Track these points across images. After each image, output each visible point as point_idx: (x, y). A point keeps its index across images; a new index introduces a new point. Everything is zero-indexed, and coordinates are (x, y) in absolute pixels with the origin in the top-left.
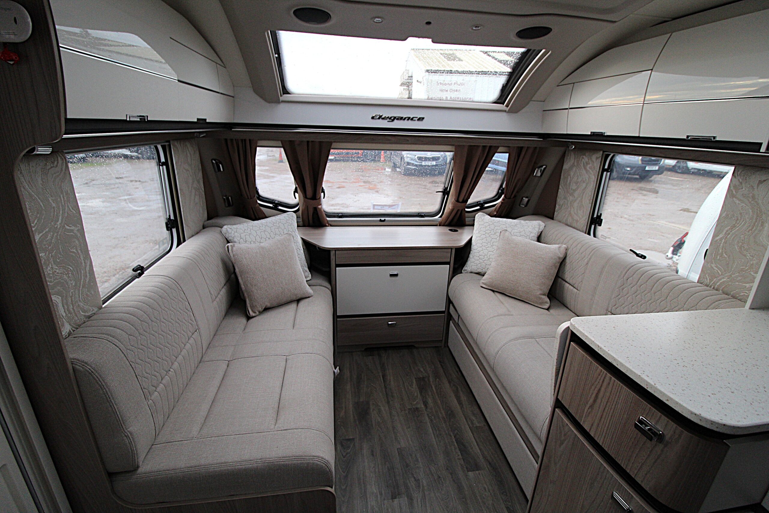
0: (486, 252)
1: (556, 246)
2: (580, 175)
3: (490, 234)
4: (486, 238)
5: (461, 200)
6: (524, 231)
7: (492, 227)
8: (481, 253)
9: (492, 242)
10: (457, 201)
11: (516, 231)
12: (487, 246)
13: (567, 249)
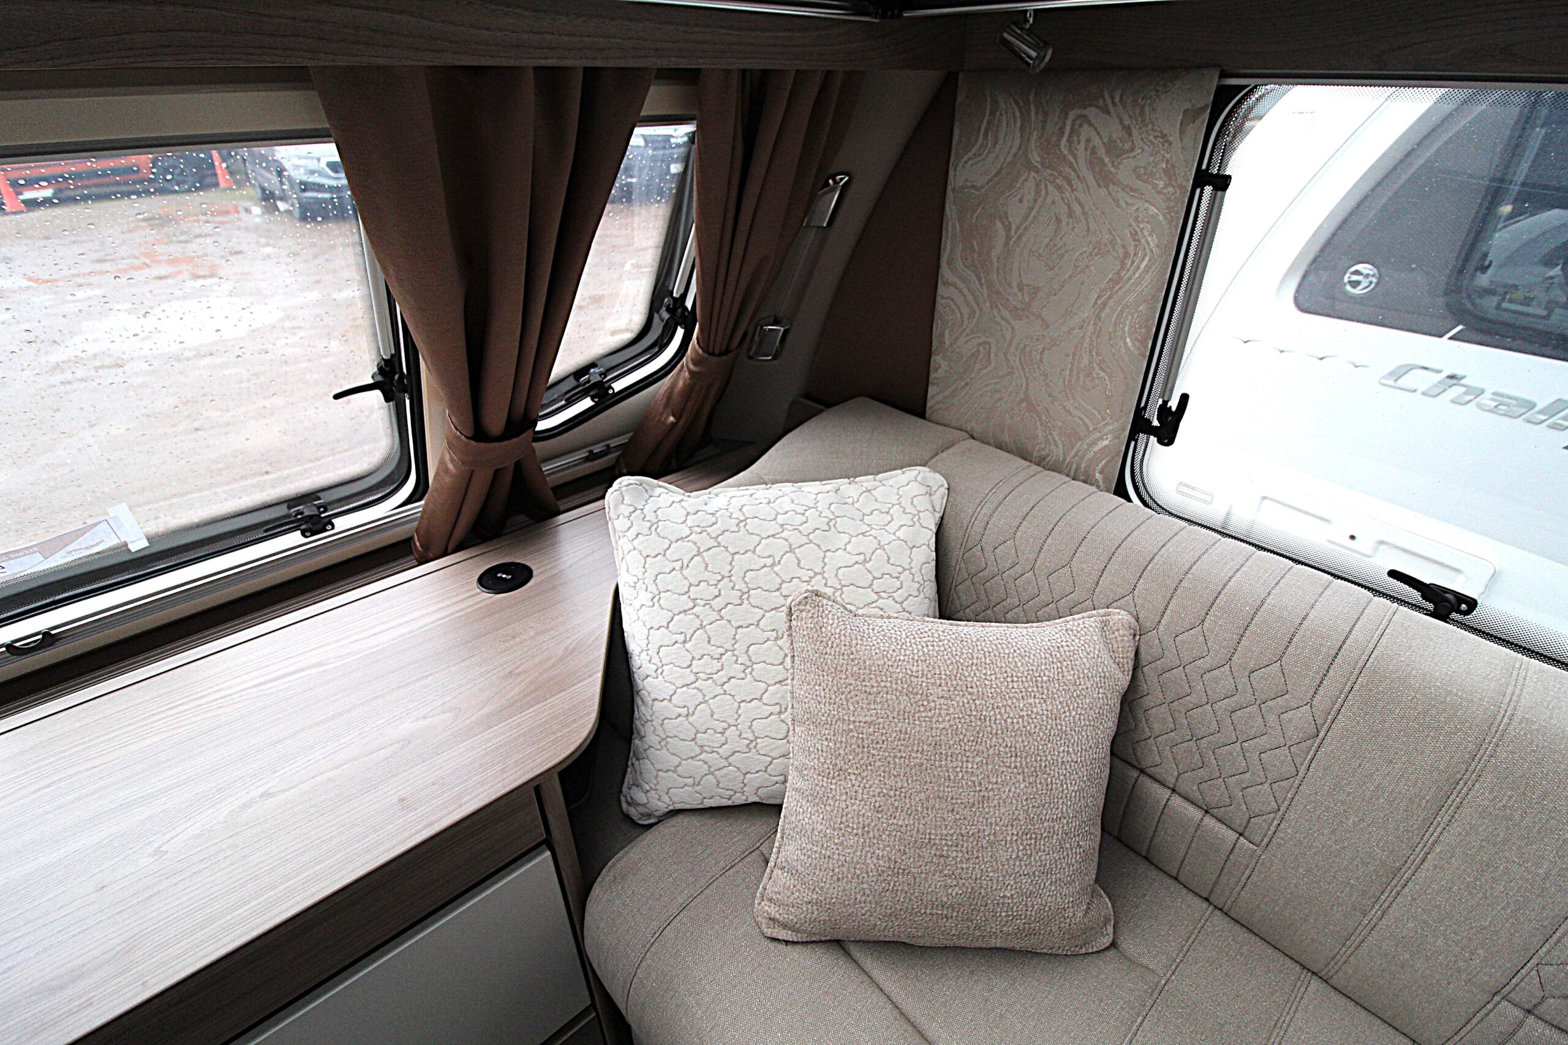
0: (724, 706)
1: (1084, 624)
2: (1071, 214)
3: (717, 603)
4: (702, 627)
5: (496, 421)
6: (881, 547)
7: (718, 560)
8: (700, 717)
9: (740, 648)
10: (479, 433)
11: (841, 558)
12: (721, 677)
13: (1138, 632)
